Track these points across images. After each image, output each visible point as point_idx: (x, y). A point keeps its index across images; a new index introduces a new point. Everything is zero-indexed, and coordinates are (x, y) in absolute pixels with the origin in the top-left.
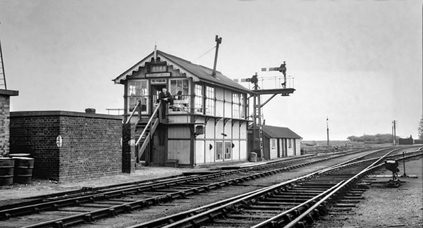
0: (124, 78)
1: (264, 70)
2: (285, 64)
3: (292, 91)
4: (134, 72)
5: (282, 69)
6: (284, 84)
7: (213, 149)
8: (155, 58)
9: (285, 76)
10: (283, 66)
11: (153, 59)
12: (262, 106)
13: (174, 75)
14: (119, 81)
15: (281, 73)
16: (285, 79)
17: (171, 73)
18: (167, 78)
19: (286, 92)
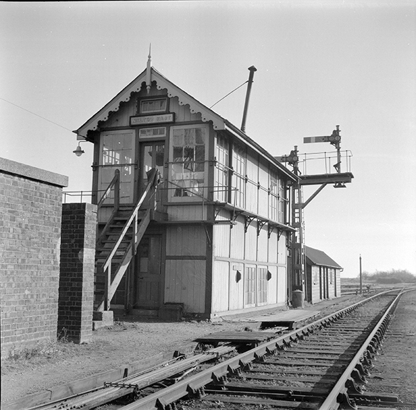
0: (94, 126)
1: (307, 140)
2: (338, 131)
3: (348, 177)
4: (111, 113)
5: (334, 139)
6: (337, 166)
7: (241, 281)
8: (148, 83)
9: (338, 151)
10: (336, 133)
11: (144, 84)
12: (304, 205)
13: (180, 119)
14: (85, 133)
15: (333, 147)
16: (339, 156)
17: (174, 114)
18: (168, 124)
19: (341, 179)
